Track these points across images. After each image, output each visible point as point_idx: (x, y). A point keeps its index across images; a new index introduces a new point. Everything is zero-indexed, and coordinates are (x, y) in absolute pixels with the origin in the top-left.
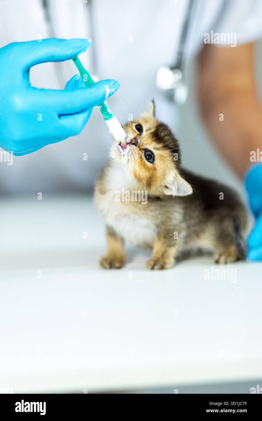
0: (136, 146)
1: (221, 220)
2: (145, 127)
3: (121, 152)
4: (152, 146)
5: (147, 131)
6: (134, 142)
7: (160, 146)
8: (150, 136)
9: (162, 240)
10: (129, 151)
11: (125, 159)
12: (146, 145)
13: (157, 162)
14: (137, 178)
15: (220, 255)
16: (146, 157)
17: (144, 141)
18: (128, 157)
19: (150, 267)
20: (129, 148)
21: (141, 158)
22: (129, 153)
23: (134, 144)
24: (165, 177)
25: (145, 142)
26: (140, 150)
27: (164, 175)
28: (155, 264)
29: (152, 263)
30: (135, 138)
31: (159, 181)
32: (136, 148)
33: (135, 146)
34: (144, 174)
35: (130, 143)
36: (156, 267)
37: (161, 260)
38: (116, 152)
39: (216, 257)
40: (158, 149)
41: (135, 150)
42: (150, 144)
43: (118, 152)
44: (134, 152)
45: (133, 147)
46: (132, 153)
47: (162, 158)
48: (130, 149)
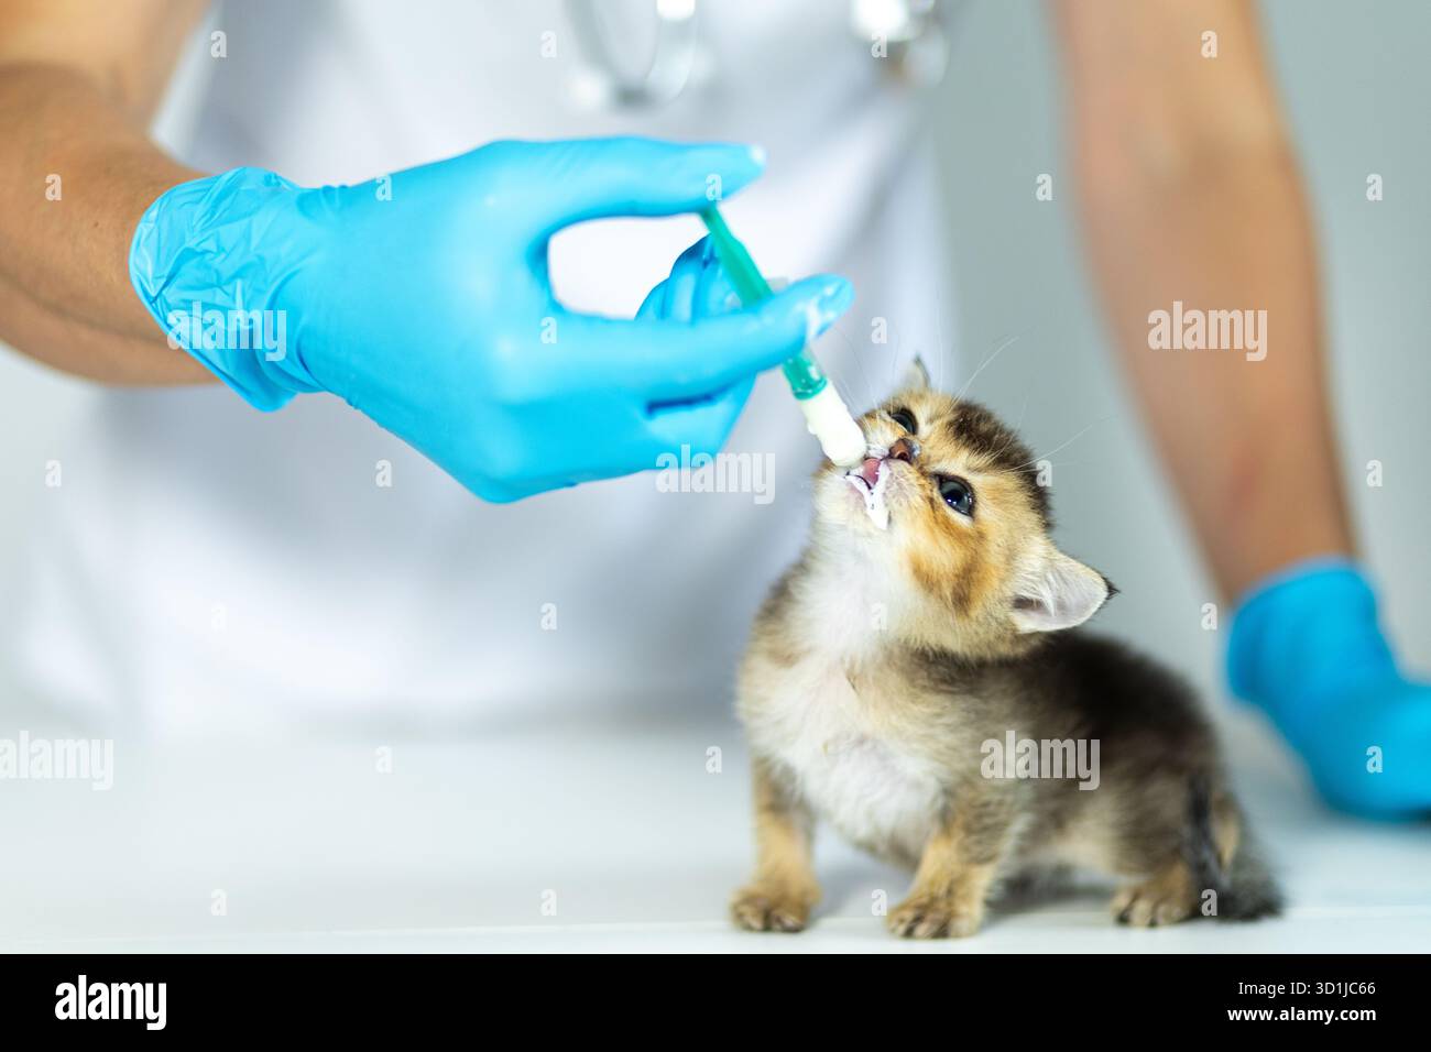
0: (910, 463)
1: (1143, 774)
2: (921, 414)
3: (861, 496)
4: (958, 462)
5: (931, 420)
6: (903, 453)
7: (983, 460)
8: (947, 435)
9: (959, 835)
10: (887, 482)
11: (879, 516)
12: (939, 461)
13: (985, 510)
14: (923, 580)
15: (1136, 896)
16: (945, 496)
17: (931, 448)
18: (886, 505)
19: (902, 928)
20: (888, 472)
21: (931, 500)
22: (888, 488)
23: (903, 457)
24: (1016, 564)
25: (935, 453)
26: (923, 474)
27: (1011, 555)
28: (918, 920)
29: (909, 915)
30: (903, 441)
31: (995, 583)
32: (912, 469)
33: (906, 464)
34: (945, 558)
35: (890, 456)
36: (921, 929)
37: (942, 905)
38: (848, 497)
39: (1121, 901)
40: (978, 470)
41: (910, 476)
42: (953, 456)
43: (853, 497)
44: (905, 484)
45: (902, 465)
46: (901, 488)
47: (999, 496)
48: (892, 475)
